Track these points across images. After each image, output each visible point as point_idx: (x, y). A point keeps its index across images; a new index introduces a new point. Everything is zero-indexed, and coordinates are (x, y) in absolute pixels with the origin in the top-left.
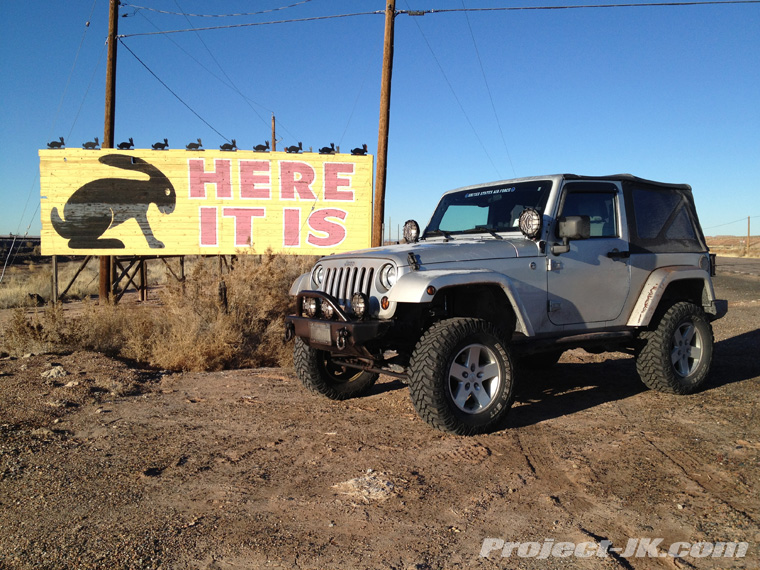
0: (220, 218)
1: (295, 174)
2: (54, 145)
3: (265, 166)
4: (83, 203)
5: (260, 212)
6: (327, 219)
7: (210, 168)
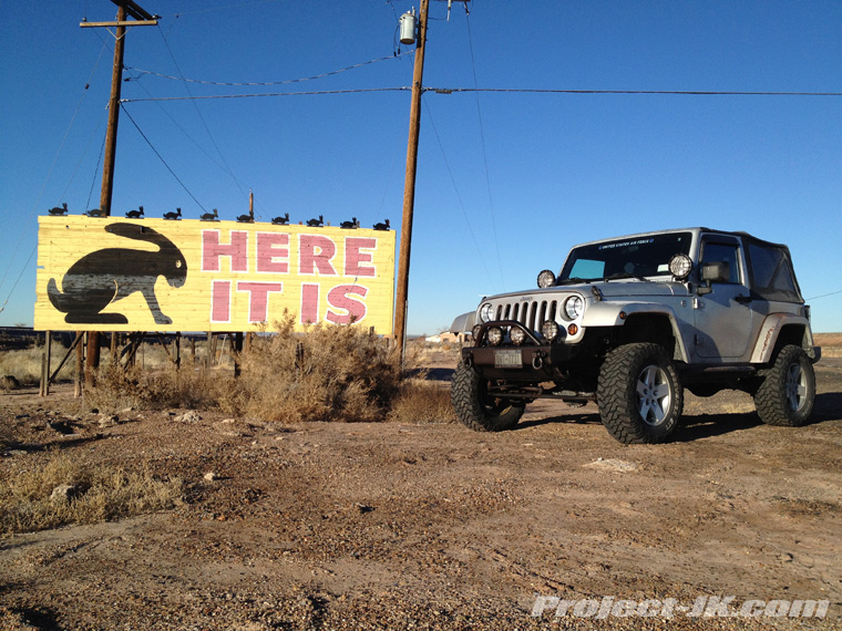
0: (233, 293)
1: (315, 248)
2: (56, 212)
3: (284, 239)
4: (84, 274)
5: (277, 287)
6: (346, 295)
7: (225, 240)
